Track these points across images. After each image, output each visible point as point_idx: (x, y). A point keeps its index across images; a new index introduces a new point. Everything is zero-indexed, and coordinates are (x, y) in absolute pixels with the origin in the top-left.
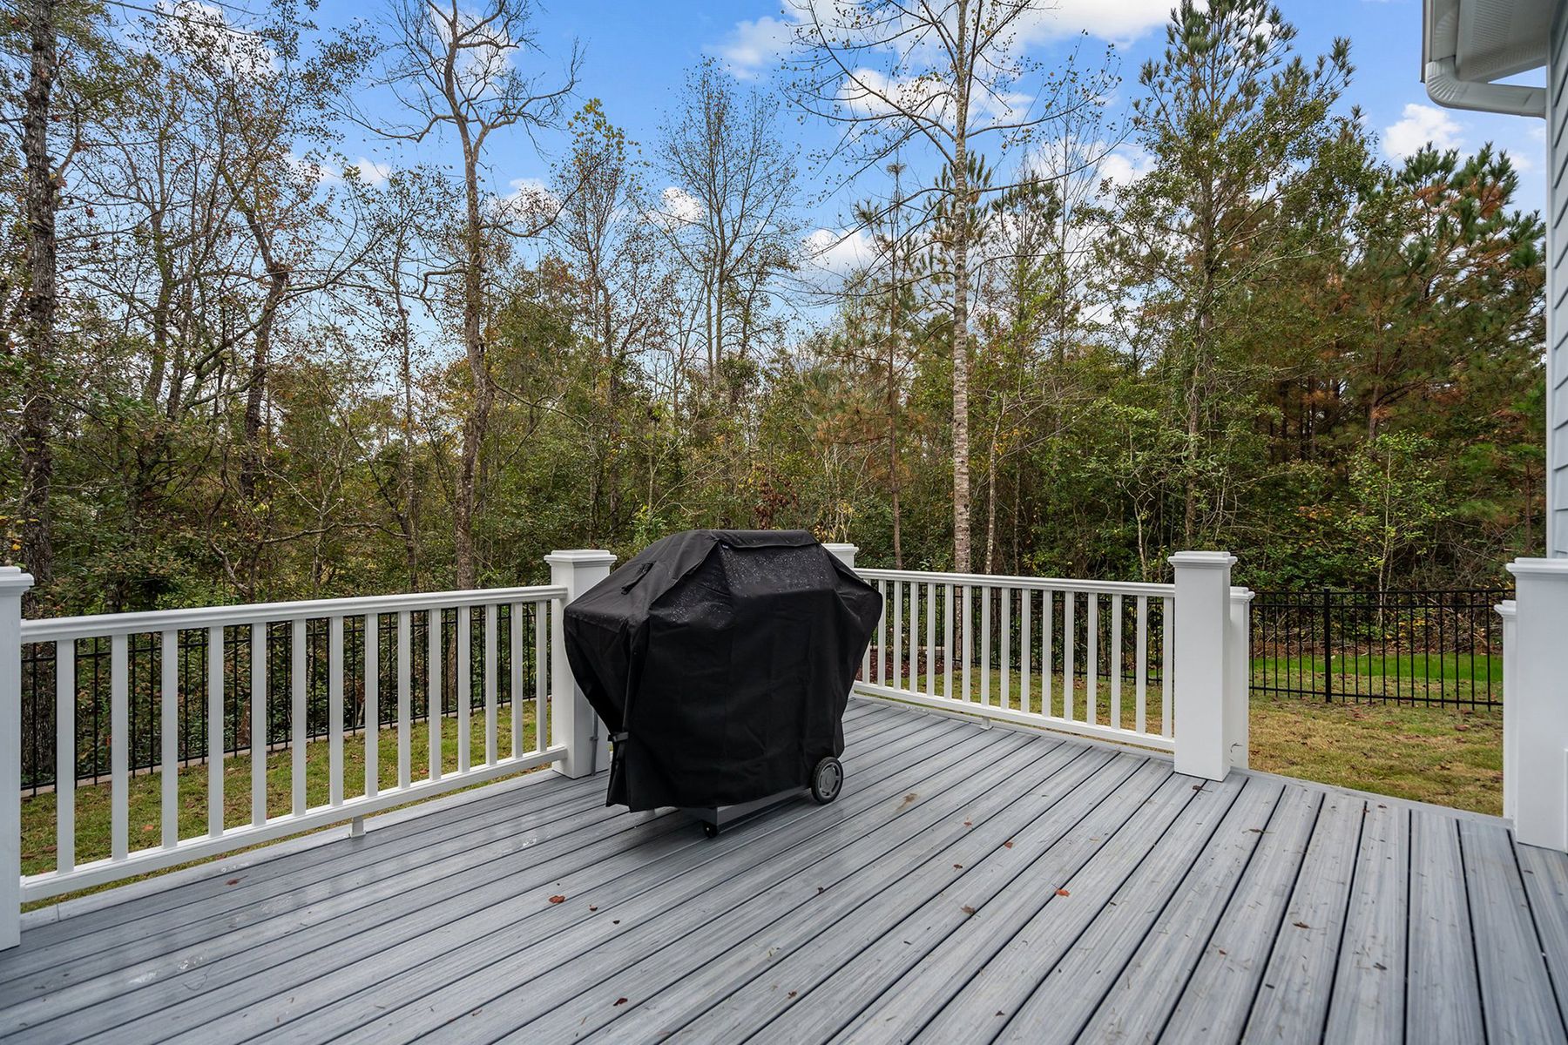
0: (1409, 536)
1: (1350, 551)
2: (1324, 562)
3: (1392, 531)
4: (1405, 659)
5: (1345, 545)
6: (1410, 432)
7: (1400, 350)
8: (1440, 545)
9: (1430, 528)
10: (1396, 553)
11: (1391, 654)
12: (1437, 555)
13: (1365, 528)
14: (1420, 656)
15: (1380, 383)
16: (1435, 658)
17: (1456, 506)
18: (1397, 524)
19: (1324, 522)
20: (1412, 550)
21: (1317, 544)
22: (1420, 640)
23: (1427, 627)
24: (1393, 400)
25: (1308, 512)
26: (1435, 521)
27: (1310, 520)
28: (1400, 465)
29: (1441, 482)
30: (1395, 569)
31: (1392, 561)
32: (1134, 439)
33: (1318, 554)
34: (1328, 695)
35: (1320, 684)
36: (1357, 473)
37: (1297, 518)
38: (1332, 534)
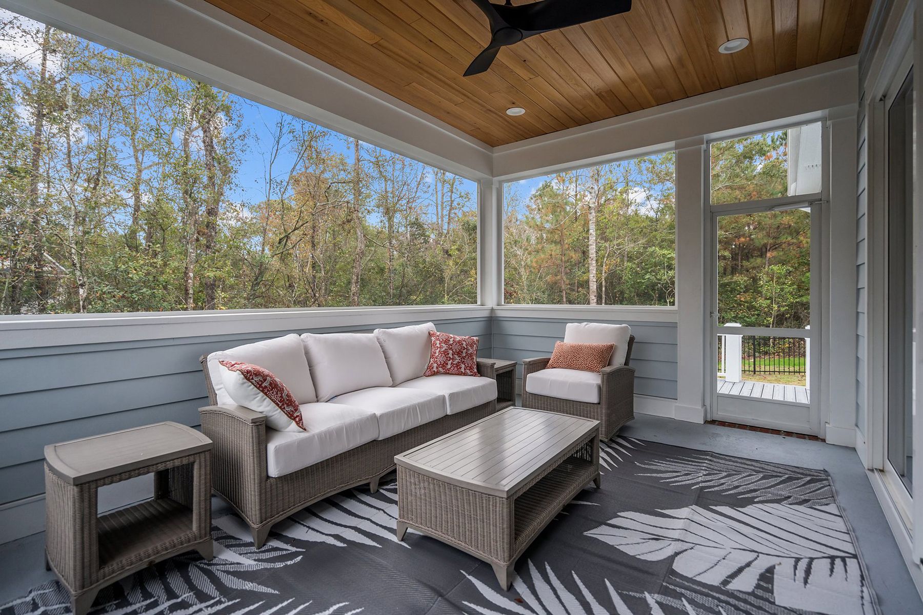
0: (782, 309)
1: (758, 315)
2: (748, 320)
3: (775, 307)
4: (782, 360)
5: (756, 313)
6: (783, 264)
7: (779, 226)
8: (795, 313)
9: (791, 306)
10: (777, 316)
11: (777, 358)
12: (794, 317)
13: (765, 306)
14: (787, 359)
15: (771, 241)
16: (792, 359)
17: (802, 296)
18: (778, 303)
19: (747, 302)
20: (783, 315)
21: (744, 312)
22: (787, 353)
23: (789, 347)
24: (776, 248)
25: (740, 298)
26: (792, 303)
27: (741, 301)
28: (779, 278)
29: (795, 286)
30: (776, 323)
31: (775, 319)
32: (667, 266)
33: (745, 316)
34: (755, 371)
35: (752, 369)
36: (761, 282)
37: (736, 300)
38: (751, 308)
